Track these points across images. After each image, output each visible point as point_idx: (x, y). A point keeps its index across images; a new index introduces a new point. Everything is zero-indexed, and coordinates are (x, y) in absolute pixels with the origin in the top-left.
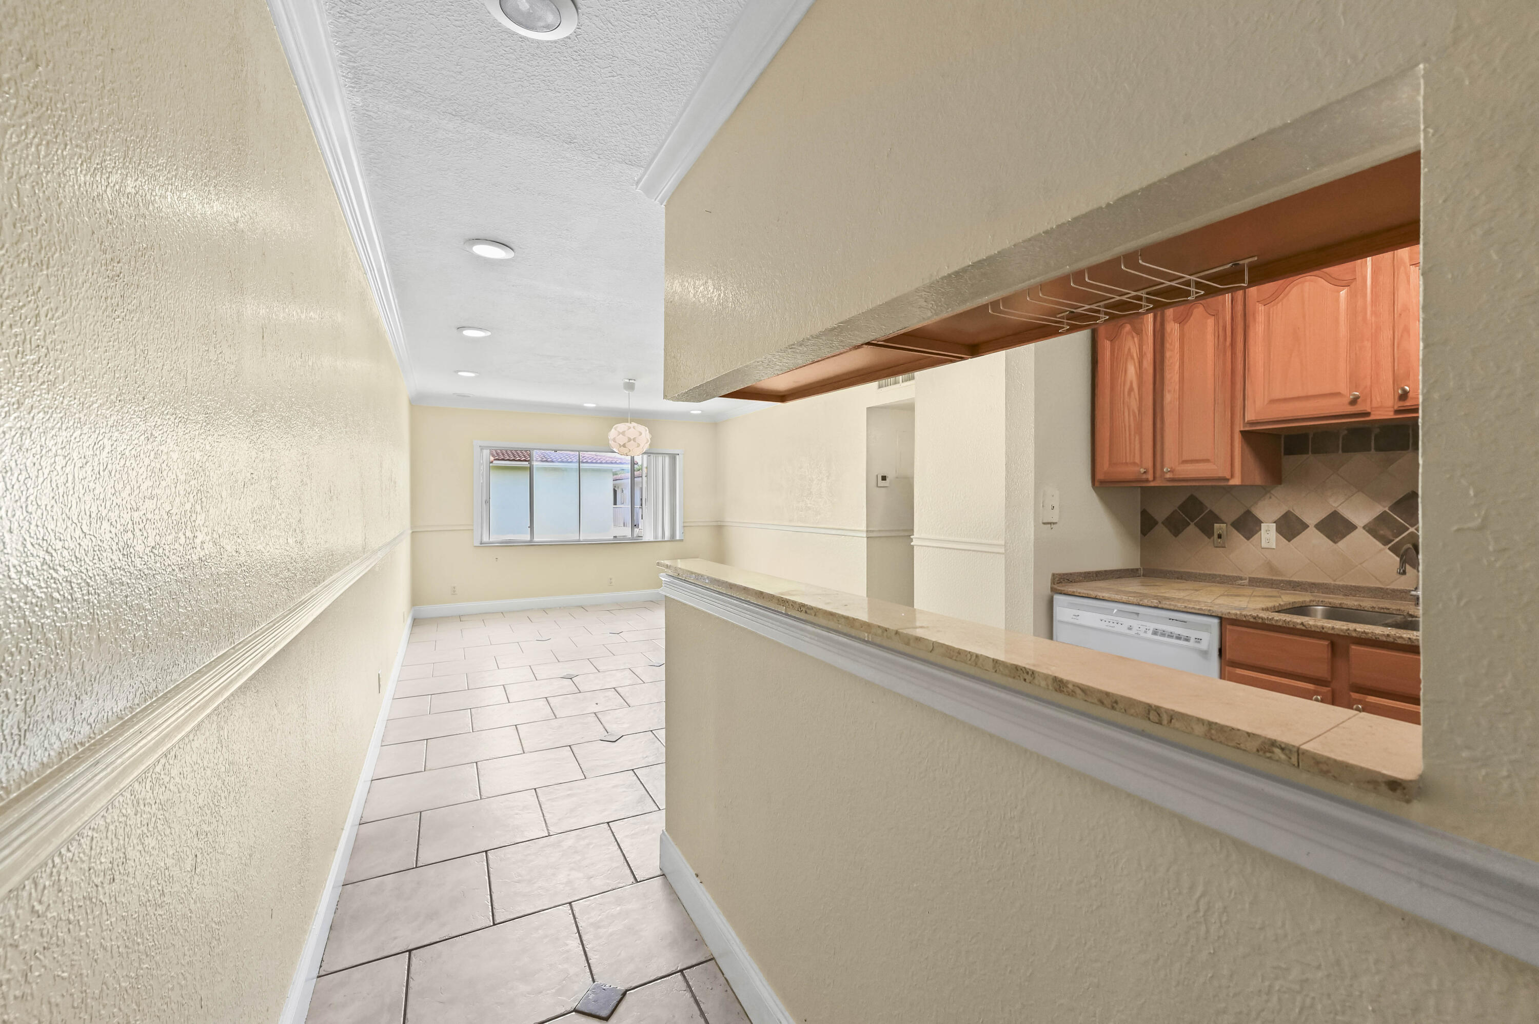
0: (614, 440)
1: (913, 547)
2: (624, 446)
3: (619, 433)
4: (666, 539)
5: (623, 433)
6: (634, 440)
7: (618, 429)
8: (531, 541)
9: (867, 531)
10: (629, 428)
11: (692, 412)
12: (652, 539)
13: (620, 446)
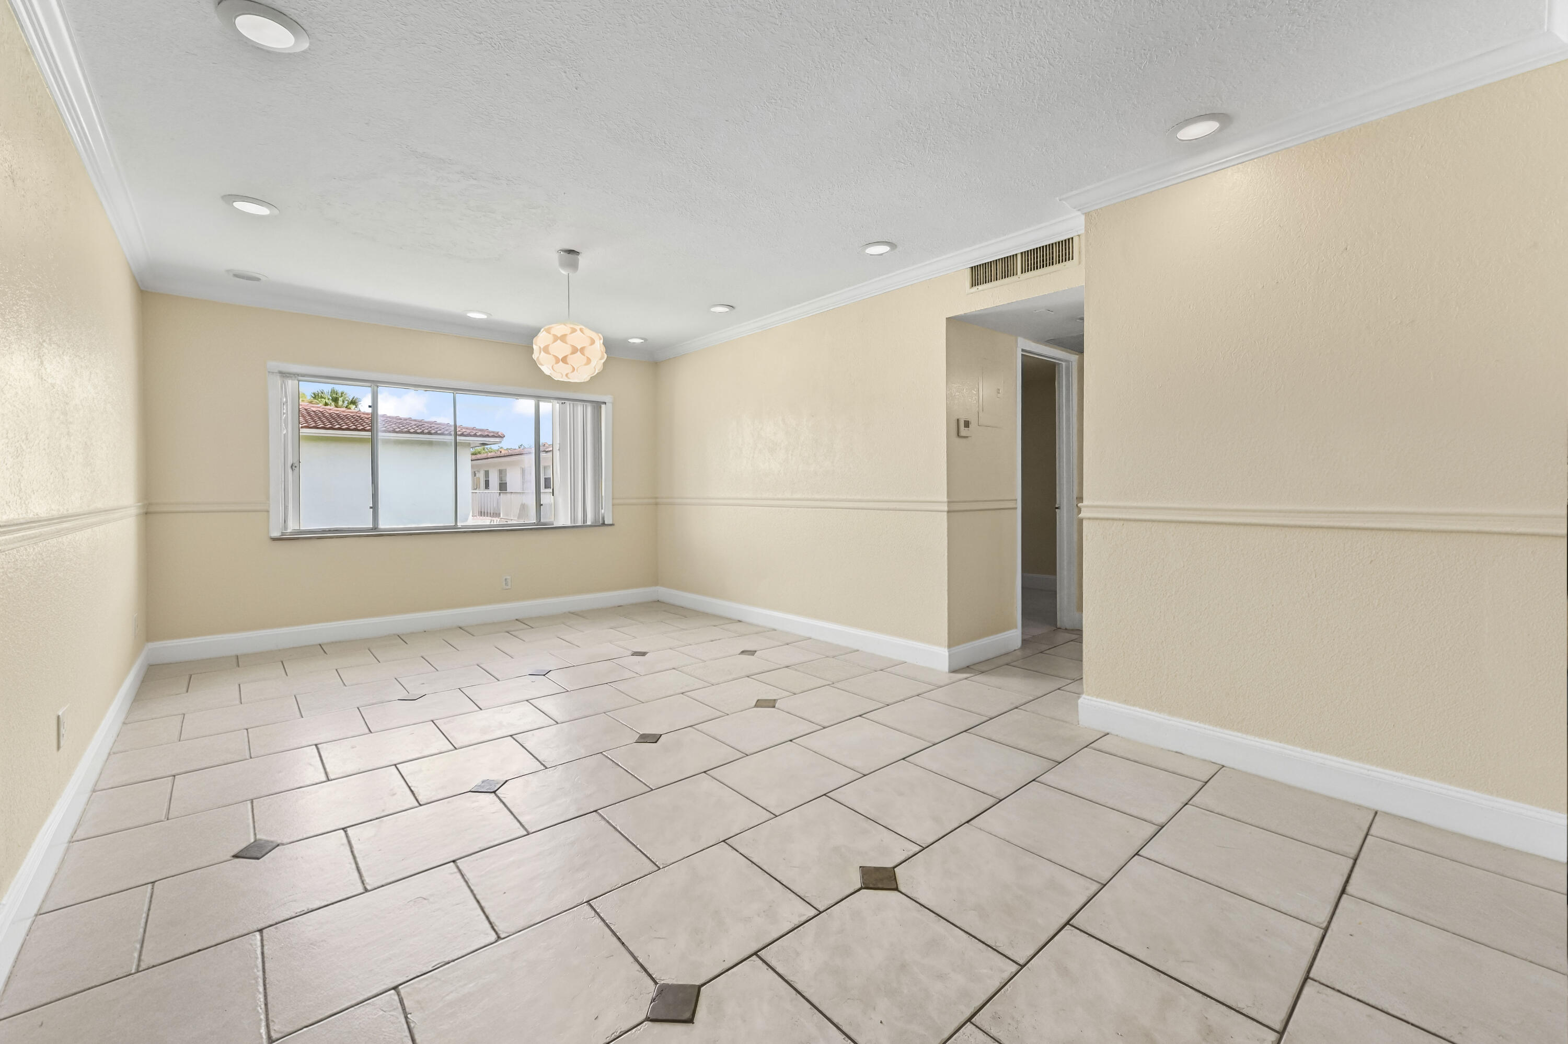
0: (546, 350)
1: (1081, 522)
2: (564, 360)
3: (556, 338)
4: (589, 523)
5: (563, 338)
6: (582, 350)
7: (553, 331)
8: (375, 528)
9: (949, 502)
10: (574, 331)
11: (631, 341)
12: (569, 524)
13: (557, 360)
